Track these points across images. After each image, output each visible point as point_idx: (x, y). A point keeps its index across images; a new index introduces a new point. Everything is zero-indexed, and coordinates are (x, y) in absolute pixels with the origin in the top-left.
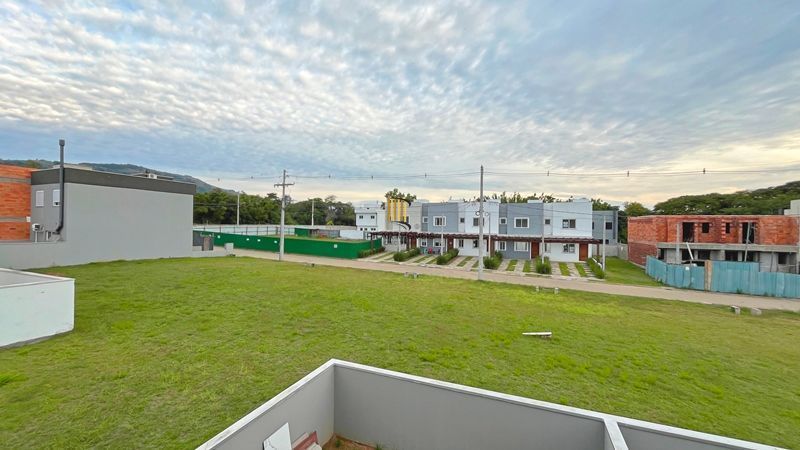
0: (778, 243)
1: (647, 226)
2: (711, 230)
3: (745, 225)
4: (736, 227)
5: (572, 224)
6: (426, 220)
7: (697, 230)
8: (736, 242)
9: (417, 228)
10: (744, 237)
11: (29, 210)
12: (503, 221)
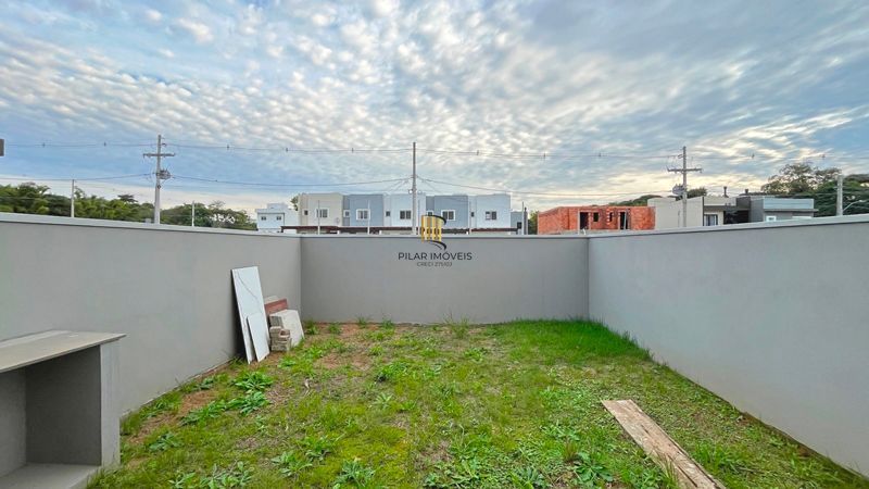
0: (643, 229)
1: (554, 218)
2: (600, 219)
3: (623, 214)
4: (616, 216)
5: (494, 216)
6: (347, 214)
7: (590, 219)
8: (616, 228)
9: (338, 222)
10: (622, 224)
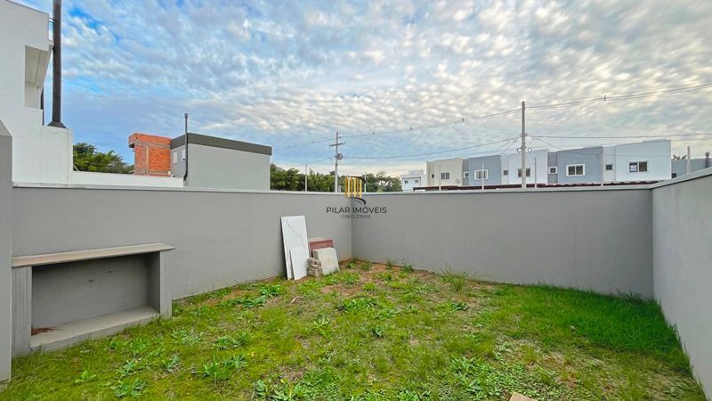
5: (642, 167)
6: (467, 175)
9: (458, 183)
11: (169, 167)
12: (553, 170)
